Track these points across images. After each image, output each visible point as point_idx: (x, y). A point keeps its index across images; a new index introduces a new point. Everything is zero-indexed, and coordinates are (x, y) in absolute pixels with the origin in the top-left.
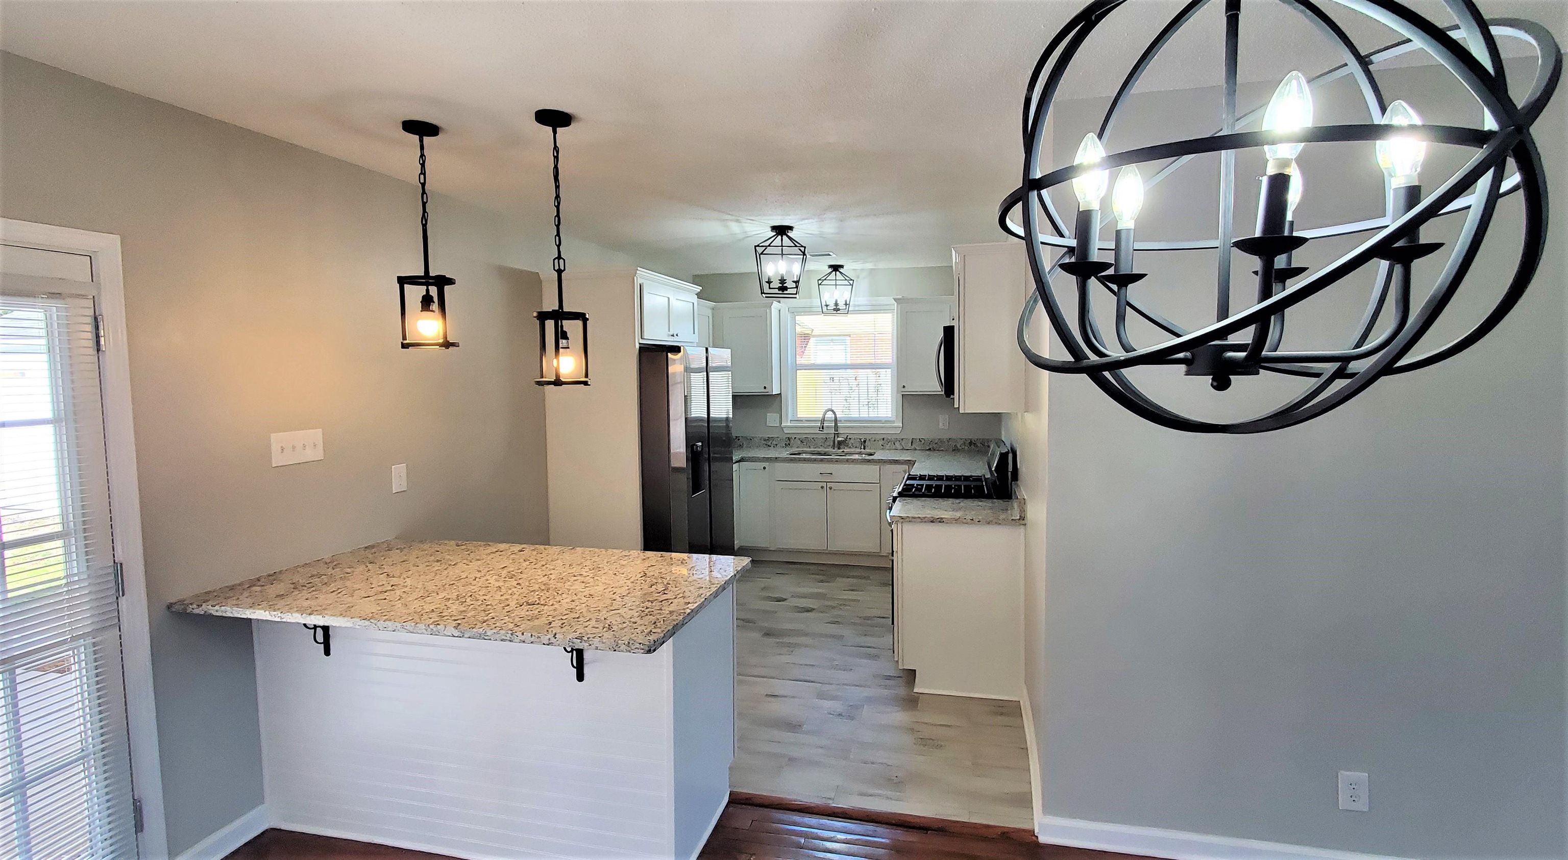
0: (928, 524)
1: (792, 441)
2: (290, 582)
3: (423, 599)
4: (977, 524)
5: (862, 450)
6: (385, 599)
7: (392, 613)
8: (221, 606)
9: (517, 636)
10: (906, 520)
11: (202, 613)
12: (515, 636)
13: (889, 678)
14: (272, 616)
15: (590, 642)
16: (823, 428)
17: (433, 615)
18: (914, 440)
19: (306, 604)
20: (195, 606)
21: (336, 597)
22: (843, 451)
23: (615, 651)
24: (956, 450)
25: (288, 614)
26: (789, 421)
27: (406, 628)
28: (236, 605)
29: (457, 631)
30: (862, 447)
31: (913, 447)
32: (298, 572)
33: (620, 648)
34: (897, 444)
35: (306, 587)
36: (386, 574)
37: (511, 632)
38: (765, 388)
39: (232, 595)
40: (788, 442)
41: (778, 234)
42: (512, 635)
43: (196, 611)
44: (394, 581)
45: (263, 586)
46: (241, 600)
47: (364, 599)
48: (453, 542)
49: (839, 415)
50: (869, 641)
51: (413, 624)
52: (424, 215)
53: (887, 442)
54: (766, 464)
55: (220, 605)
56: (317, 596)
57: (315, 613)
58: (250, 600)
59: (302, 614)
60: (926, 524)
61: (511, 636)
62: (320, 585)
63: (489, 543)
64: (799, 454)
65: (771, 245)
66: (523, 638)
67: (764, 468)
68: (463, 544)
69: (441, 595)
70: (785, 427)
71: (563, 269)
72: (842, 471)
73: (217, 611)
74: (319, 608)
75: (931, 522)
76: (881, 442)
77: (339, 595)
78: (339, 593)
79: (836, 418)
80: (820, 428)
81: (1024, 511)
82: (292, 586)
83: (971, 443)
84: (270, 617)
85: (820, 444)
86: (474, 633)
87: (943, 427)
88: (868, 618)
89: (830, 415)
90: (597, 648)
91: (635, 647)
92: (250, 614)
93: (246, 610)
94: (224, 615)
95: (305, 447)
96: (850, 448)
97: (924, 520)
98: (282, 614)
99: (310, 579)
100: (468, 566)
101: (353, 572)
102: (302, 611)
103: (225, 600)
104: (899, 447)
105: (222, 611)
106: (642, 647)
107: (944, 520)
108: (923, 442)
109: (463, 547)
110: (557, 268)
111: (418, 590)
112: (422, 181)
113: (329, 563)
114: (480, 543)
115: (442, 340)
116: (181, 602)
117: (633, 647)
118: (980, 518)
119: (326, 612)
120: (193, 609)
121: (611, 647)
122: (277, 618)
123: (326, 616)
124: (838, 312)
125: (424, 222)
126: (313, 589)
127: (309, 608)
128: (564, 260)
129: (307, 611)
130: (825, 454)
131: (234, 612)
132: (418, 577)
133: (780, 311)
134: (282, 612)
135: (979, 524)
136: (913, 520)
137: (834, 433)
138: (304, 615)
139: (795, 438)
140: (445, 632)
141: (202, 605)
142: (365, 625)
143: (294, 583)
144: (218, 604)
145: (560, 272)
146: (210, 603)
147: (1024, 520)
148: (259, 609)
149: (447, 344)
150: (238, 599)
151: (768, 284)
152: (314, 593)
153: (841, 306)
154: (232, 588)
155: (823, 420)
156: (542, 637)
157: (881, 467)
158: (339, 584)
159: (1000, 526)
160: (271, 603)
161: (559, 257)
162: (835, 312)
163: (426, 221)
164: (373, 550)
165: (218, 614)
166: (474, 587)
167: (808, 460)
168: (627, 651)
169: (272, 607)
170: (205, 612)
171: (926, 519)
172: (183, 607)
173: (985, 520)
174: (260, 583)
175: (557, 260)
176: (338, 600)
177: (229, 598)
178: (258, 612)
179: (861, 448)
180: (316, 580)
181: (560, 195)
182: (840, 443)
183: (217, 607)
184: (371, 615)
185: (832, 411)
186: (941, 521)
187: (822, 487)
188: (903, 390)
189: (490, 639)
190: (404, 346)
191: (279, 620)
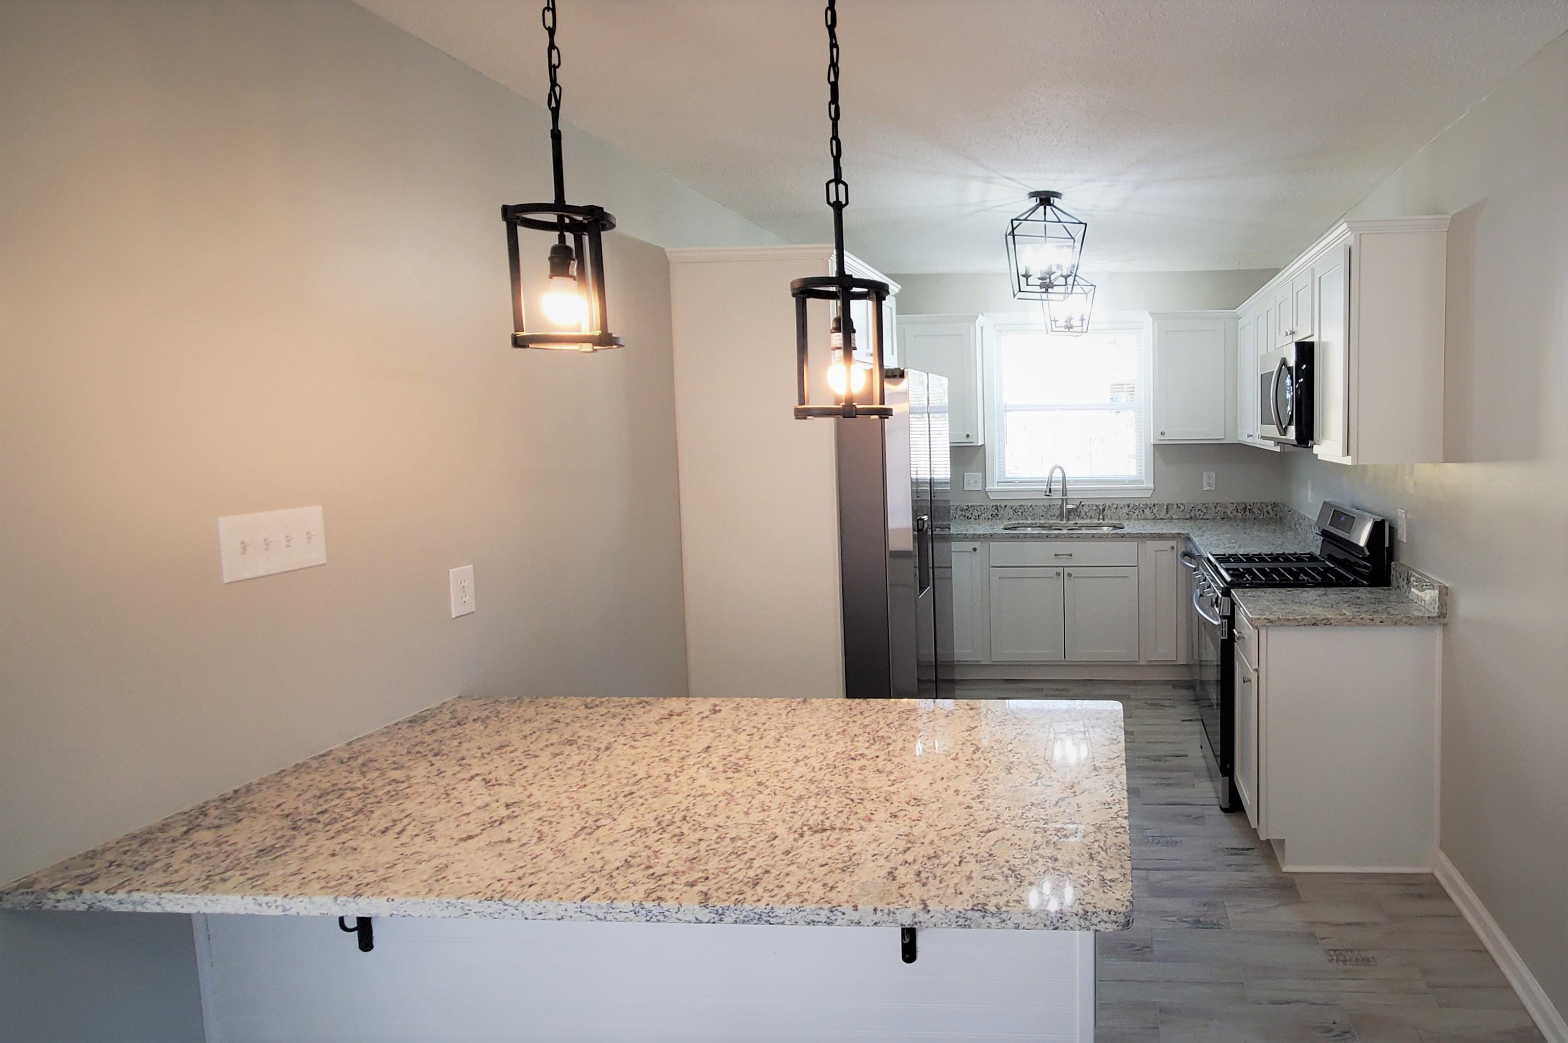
0: (1309, 628)
1: (1001, 512)
2: (278, 812)
3: (590, 834)
4: (1379, 625)
5: (1101, 521)
6: (509, 840)
7: (544, 877)
8: (130, 892)
9: (844, 914)
10: (1277, 623)
11: (83, 908)
12: (840, 914)
13: (1236, 851)
14: (261, 905)
15: (1004, 916)
16: (1050, 491)
17: (637, 874)
18: (1170, 506)
19: (335, 867)
20: (62, 895)
21: (397, 843)
22: (1076, 523)
23: (1056, 928)
24: (1225, 518)
25: (300, 899)
26: (996, 483)
27: (588, 911)
28: (166, 884)
29: (707, 911)
30: (1101, 517)
31: (1168, 515)
32: (288, 786)
33: (1068, 923)
34: (1147, 511)
35: (319, 822)
36: (479, 778)
37: (830, 906)
38: (968, 436)
39: (149, 857)
40: (996, 512)
41: (1042, 203)
42: (832, 911)
43: (70, 905)
44: (507, 793)
45: (218, 827)
46: (176, 871)
47: (462, 844)
48: (574, 701)
49: (1068, 475)
50: (1178, 794)
51: (604, 903)
52: (552, 89)
53: (1136, 509)
54: (976, 544)
55: (128, 888)
56: (353, 844)
57: (368, 891)
58: (197, 869)
59: (336, 898)
60: (1305, 627)
61: (830, 915)
62: (349, 814)
63: (645, 699)
64: (1015, 528)
65: (1028, 219)
66: (855, 916)
67: (975, 550)
68: (597, 702)
69: (625, 821)
70: (992, 491)
71: (844, 202)
72: (1083, 552)
73: (121, 903)
74: (371, 877)
75: (1313, 625)
76: (1126, 510)
77: (404, 838)
78: (400, 833)
79: (1064, 477)
80: (1046, 492)
81: (1446, 604)
82: (287, 823)
83: (1245, 509)
84: (257, 907)
85: (1041, 514)
86: (744, 913)
87: (1208, 488)
88: (1159, 759)
89: (1058, 475)
90: (1017, 926)
91: (1099, 919)
92: (206, 904)
93: (193, 896)
94: (139, 909)
95: (289, 541)
96: (1083, 518)
97: (1302, 623)
98: (287, 900)
99: (321, 801)
100: (634, 751)
101: (409, 778)
102: (330, 885)
103: (138, 873)
104: (1151, 516)
105: (134, 903)
106: (1114, 918)
107: (1331, 621)
108: (1182, 508)
109: (603, 710)
110: (833, 199)
111: (566, 812)
112: (549, 23)
113: (350, 758)
114: (627, 699)
115: (600, 332)
116: (26, 885)
117: (1095, 920)
118: (1383, 617)
119: (392, 886)
120: (59, 901)
121: (1048, 923)
122: (273, 908)
123: (395, 897)
124: (1071, 330)
125: (553, 105)
126: (338, 826)
127: (345, 879)
128: (846, 185)
129: (344, 887)
130: (1050, 528)
131: (163, 901)
132: (548, 782)
133: (982, 328)
134: (286, 896)
135: (1382, 626)
136: (1287, 623)
137: (1062, 499)
138: (340, 899)
139: (1005, 506)
140: (680, 916)
141: (81, 891)
142: (490, 910)
143: (287, 816)
144: (122, 885)
145: (838, 207)
146: (102, 883)
147: (1444, 617)
148: (226, 892)
149: (606, 340)
150: (168, 866)
151: (1025, 279)
152: (344, 837)
153: (1076, 322)
154: (145, 838)
155: (1050, 482)
156: (897, 912)
157: (1140, 544)
158: (391, 809)
159: (1410, 627)
160: (251, 874)
161: (838, 180)
162: (1067, 330)
163: (558, 103)
164: (429, 725)
165: (123, 909)
166: (677, 798)
167: (1038, 537)
168: (1081, 928)
169: (255, 883)
170: (90, 907)
171: (1305, 621)
172: (31, 898)
173: (1390, 620)
174: (207, 822)
175: (832, 186)
176: (407, 850)
177: (144, 865)
178: (224, 899)
179: (1099, 519)
180: (335, 804)
181: (839, 65)
182: (1069, 511)
183: (121, 895)
184: (497, 886)
185: (1061, 468)
186: (1327, 623)
187: (1058, 574)
188: (1162, 438)
189: (783, 923)
190: (519, 342)
191: (279, 912)
